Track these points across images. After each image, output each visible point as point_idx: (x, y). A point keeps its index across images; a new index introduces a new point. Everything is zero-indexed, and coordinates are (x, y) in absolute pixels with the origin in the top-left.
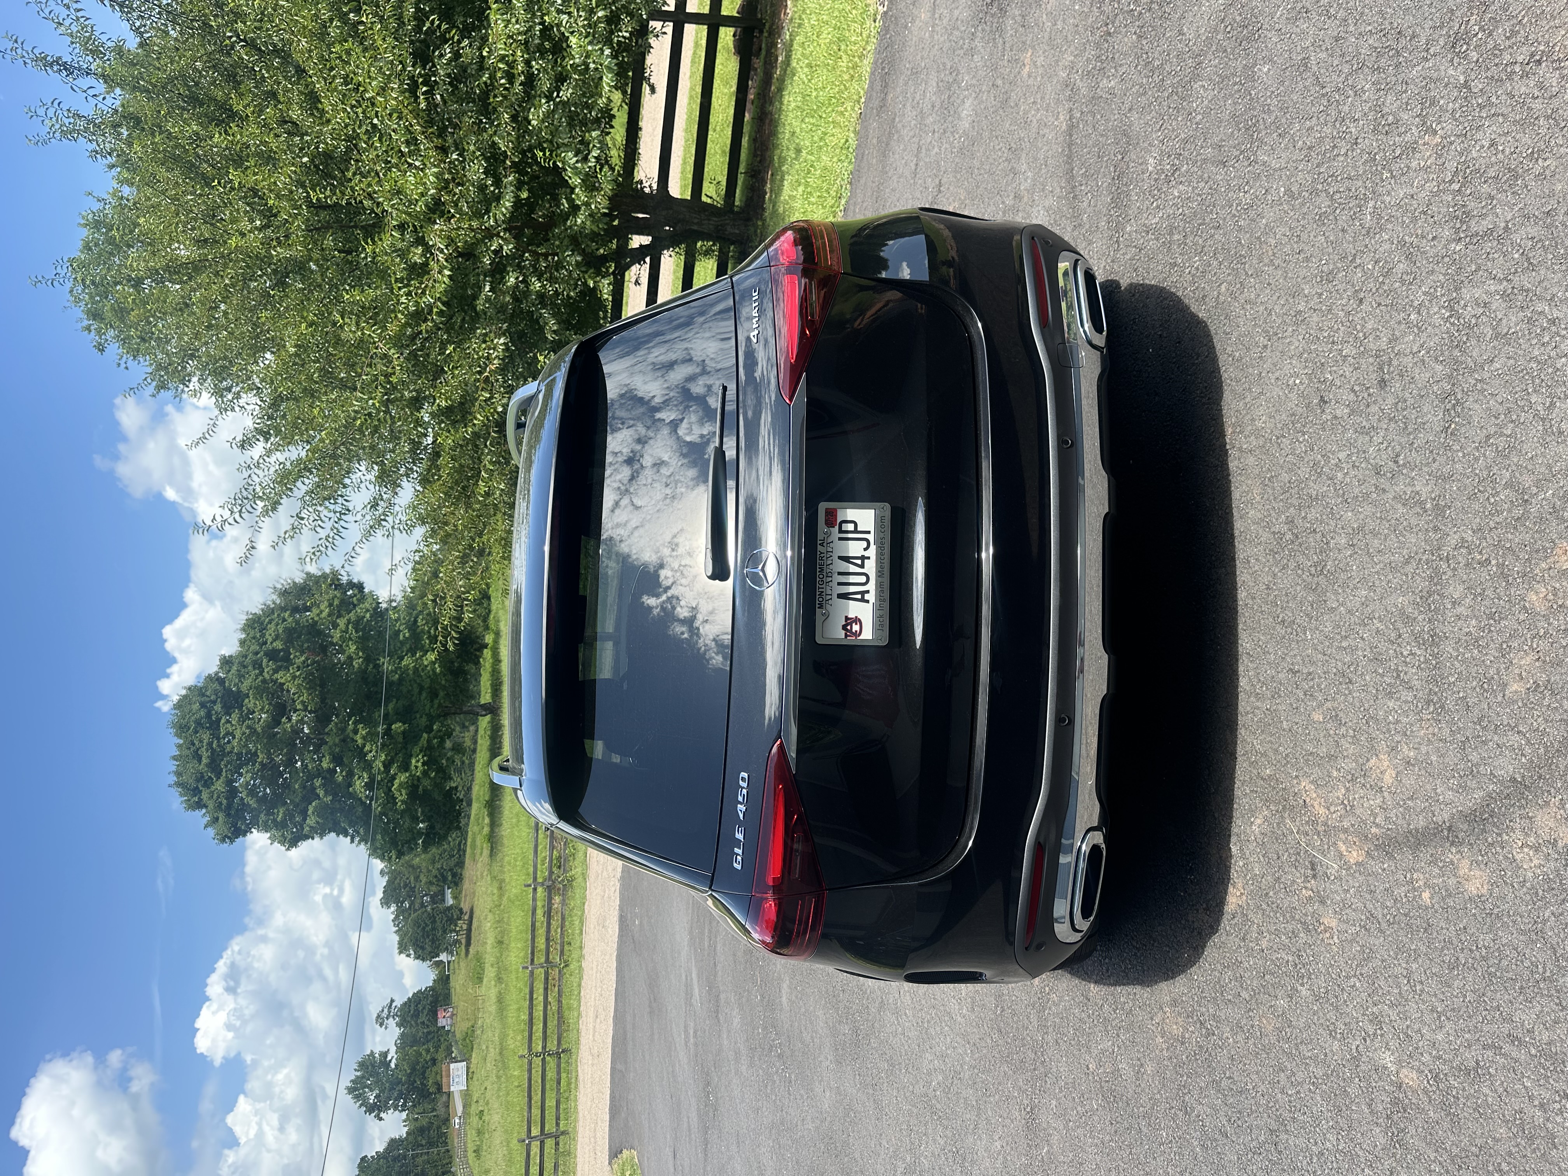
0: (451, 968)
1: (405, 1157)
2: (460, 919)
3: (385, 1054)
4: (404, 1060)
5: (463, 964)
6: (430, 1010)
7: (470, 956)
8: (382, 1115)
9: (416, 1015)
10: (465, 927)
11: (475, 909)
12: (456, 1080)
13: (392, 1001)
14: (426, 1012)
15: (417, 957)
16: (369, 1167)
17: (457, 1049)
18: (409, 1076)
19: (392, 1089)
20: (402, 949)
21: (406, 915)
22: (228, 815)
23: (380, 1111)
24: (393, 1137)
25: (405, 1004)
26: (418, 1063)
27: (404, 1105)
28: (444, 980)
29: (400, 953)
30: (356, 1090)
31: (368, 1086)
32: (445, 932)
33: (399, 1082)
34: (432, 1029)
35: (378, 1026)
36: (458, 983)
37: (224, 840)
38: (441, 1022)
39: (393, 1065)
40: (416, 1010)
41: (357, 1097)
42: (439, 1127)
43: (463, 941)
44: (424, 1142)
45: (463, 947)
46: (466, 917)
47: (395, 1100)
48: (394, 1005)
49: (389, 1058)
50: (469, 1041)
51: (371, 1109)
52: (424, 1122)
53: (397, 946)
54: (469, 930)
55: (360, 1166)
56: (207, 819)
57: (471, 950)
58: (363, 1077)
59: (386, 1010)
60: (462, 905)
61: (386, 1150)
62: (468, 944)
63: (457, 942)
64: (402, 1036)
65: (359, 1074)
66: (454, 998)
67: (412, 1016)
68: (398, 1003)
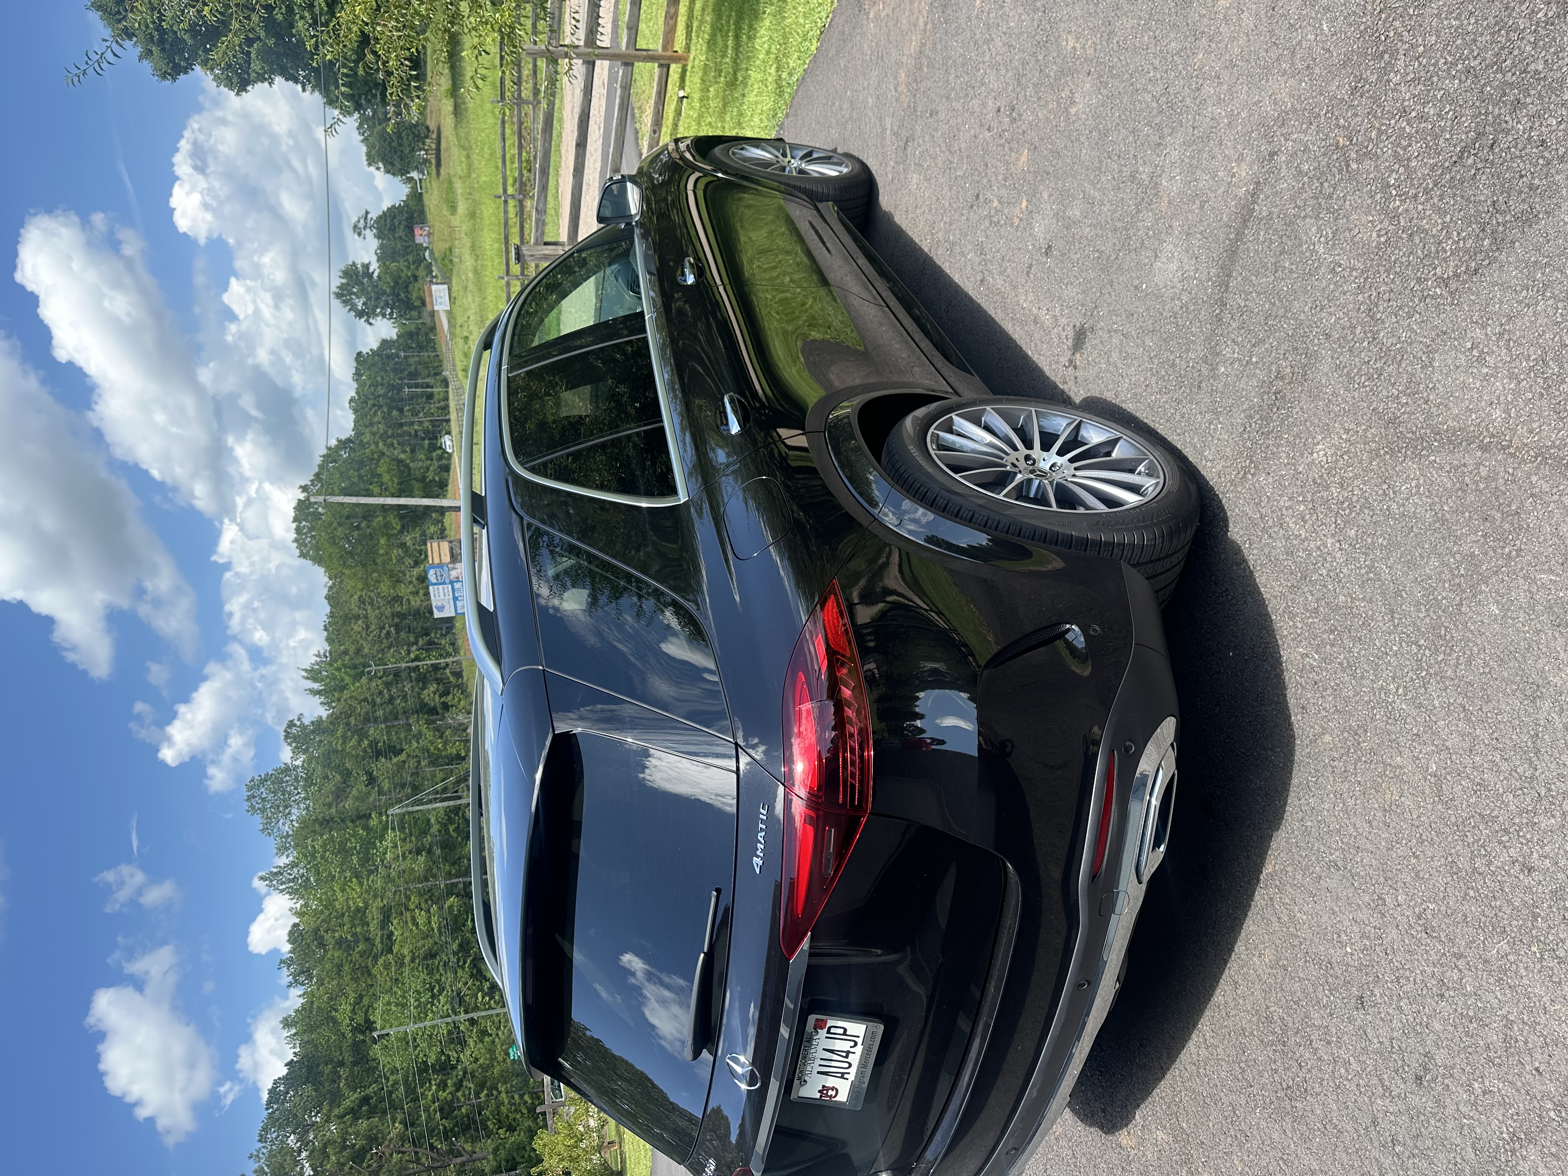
0: (424, 186)
1: (398, 356)
2: (427, 137)
3: (366, 266)
4: (386, 273)
5: (435, 185)
6: (406, 226)
7: (441, 178)
8: (371, 321)
9: (393, 229)
10: (434, 146)
11: (442, 129)
12: (439, 300)
13: (367, 213)
14: (402, 227)
15: (387, 172)
16: (365, 361)
17: (437, 266)
18: (393, 288)
19: (377, 299)
20: (371, 161)
21: (371, 123)
22: (163, 50)
23: (369, 317)
24: (384, 337)
25: (380, 217)
26: (400, 277)
27: (391, 314)
28: (416, 197)
29: (370, 165)
30: (343, 295)
31: (354, 294)
32: (413, 150)
33: (384, 293)
34: (410, 243)
35: (356, 236)
36: (432, 201)
37: (165, 78)
38: (419, 240)
39: (375, 275)
40: (393, 225)
41: (345, 302)
42: (427, 334)
43: (433, 161)
44: (414, 345)
45: (433, 167)
46: (434, 136)
47: (382, 308)
48: (369, 216)
49: (371, 270)
50: (447, 261)
51: (360, 314)
52: (413, 328)
53: (364, 158)
54: (438, 150)
55: (357, 359)
56: (139, 49)
57: (442, 171)
58: (347, 284)
59: (362, 221)
60: (428, 123)
61: (379, 348)
62: (439, 164)
63: (426, 161)
64: (381, 247)
65: (344, 281)
66: (429, 217)
67: (389, 230)
68: (374, 215)
